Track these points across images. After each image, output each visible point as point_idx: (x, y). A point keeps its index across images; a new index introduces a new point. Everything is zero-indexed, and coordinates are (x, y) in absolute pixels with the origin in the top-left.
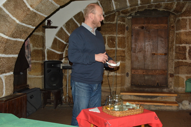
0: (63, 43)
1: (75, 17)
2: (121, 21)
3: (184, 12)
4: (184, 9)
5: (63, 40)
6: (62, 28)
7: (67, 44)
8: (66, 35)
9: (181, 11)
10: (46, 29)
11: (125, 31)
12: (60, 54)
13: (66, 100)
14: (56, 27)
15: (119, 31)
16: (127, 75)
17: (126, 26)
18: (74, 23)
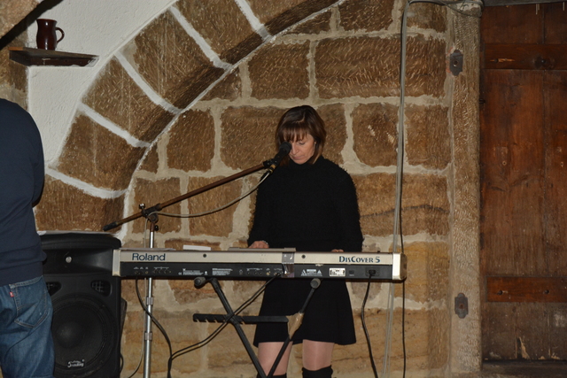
0: (124, 144)
1: (183, 4)
2: (426, 26)
5: (124, 126)
6: (114, 66)
7: (145, 149)
8: (137, 98)
10: (32, 71)
11: (443, 78)
12: (109, 202)
14: (83, 60)
15: (415, 76)
16: (462, 307)
17: (449, 51)
18: (178, 38)
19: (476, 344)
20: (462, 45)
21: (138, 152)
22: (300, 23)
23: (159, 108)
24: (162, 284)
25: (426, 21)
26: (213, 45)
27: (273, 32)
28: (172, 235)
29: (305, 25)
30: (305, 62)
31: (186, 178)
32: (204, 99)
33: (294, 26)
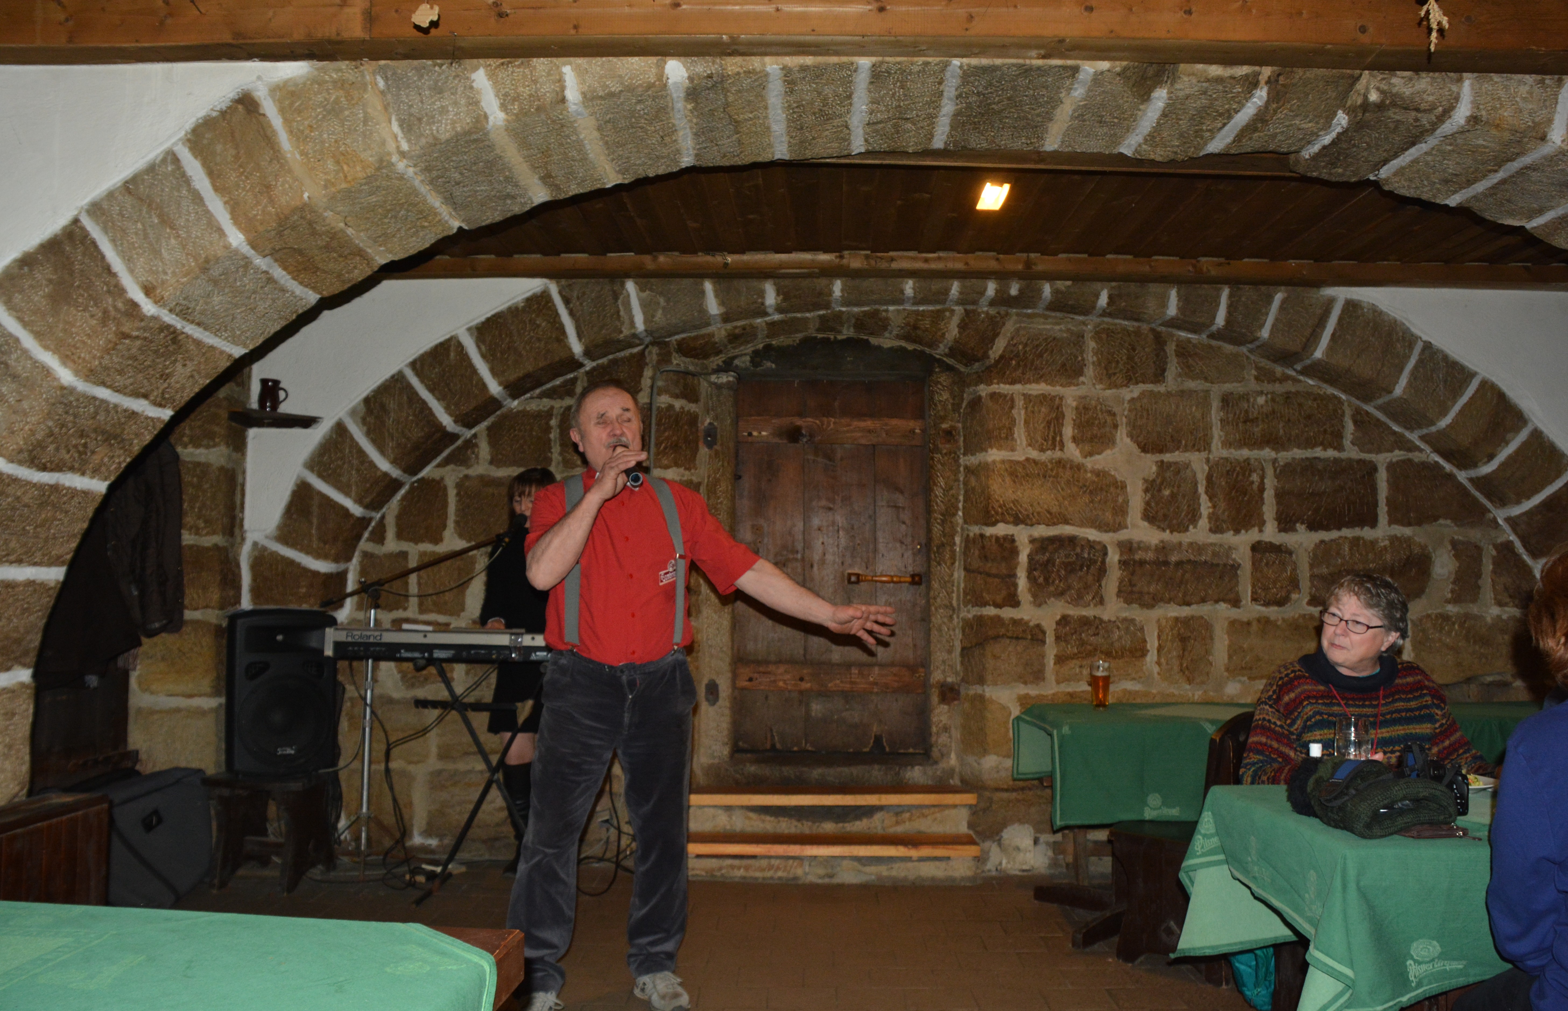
0: (346, 512)
1: (419, 365)
2: (677, 397)
3: (997, 362)
4: (999, 347)
5: (347, 494)
6: (340, 429)
7: (370, 519)
8: (362, 463)
9: (986, 356)
10: (253, 433)
11: (696, 451)
12: (329, 576)
13: (358, 839)
14: (307, 422)
15: (665, 448)
16: (712, 693)
17: (703, 423)
18: (410, 400)
19: (725, 733)
20: (716, 418)
21: (364, 522)
22: (544, 388)
23: (386, 474)
24: (387, 667)
25: (677, 391)
26: (447, 409)
27: (514, 397)
28: (399, 614)
29: (548, 390)
30: (548, 429)
31: (416, 551)
32: (438, 466)
33: (538, 391)
